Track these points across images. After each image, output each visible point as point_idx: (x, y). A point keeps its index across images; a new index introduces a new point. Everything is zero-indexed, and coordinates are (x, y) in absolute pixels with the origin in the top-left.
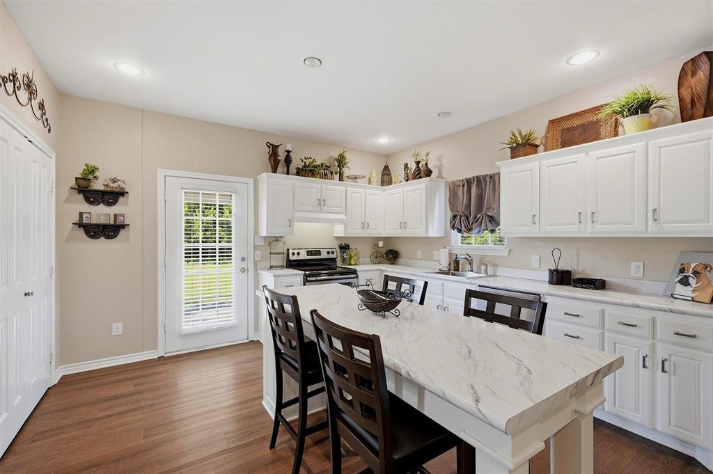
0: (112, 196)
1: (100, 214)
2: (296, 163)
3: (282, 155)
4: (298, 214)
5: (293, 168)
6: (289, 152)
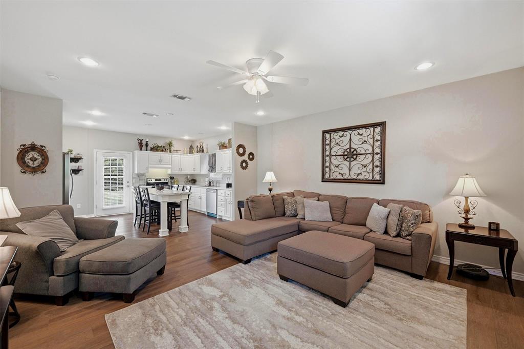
0: (77, 160)
2: (150, 146)
4: (150, 165)
6: (147, 142)
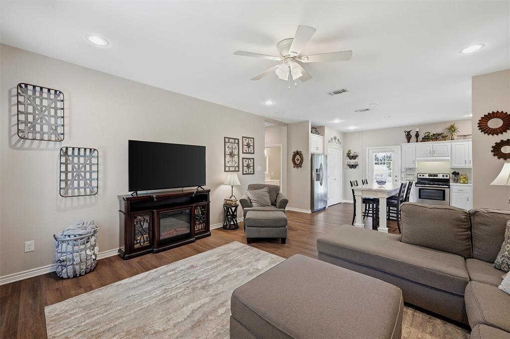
0: (354, 157)
1: (352, 162)
2: (422, 136)
3: (413, 134)
5: (420, 138)
6: (417, 132)
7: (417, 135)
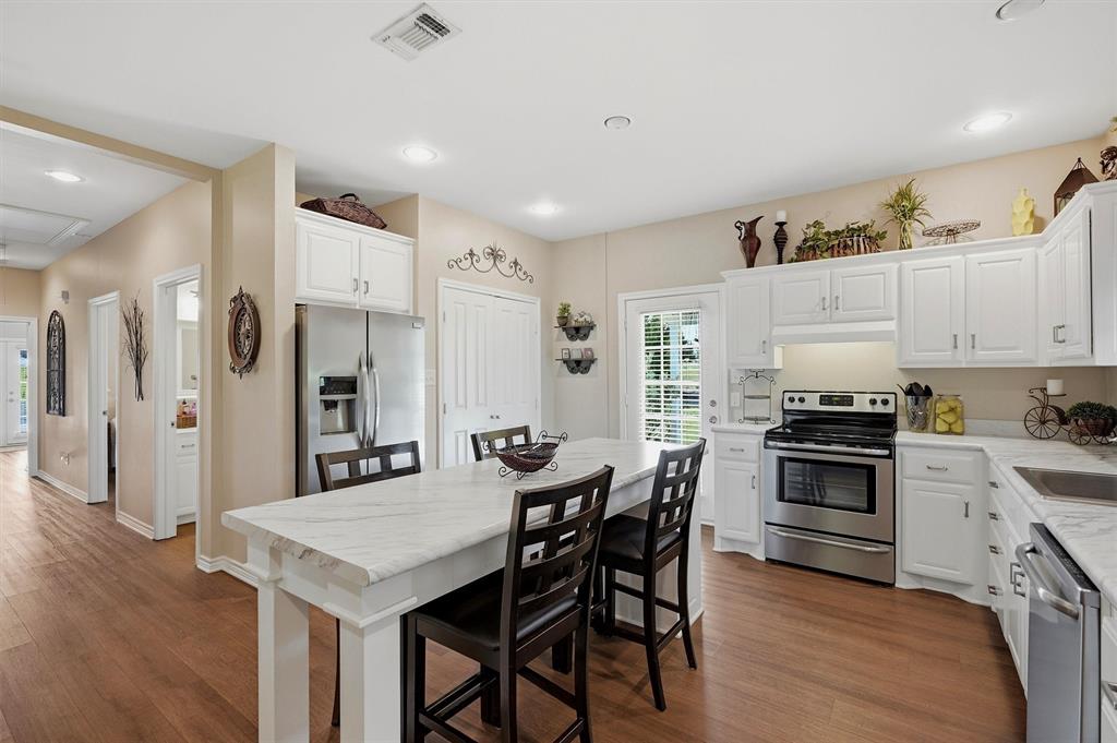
0: (582, 332)
1: (577, 349)
7: (780, 240)
